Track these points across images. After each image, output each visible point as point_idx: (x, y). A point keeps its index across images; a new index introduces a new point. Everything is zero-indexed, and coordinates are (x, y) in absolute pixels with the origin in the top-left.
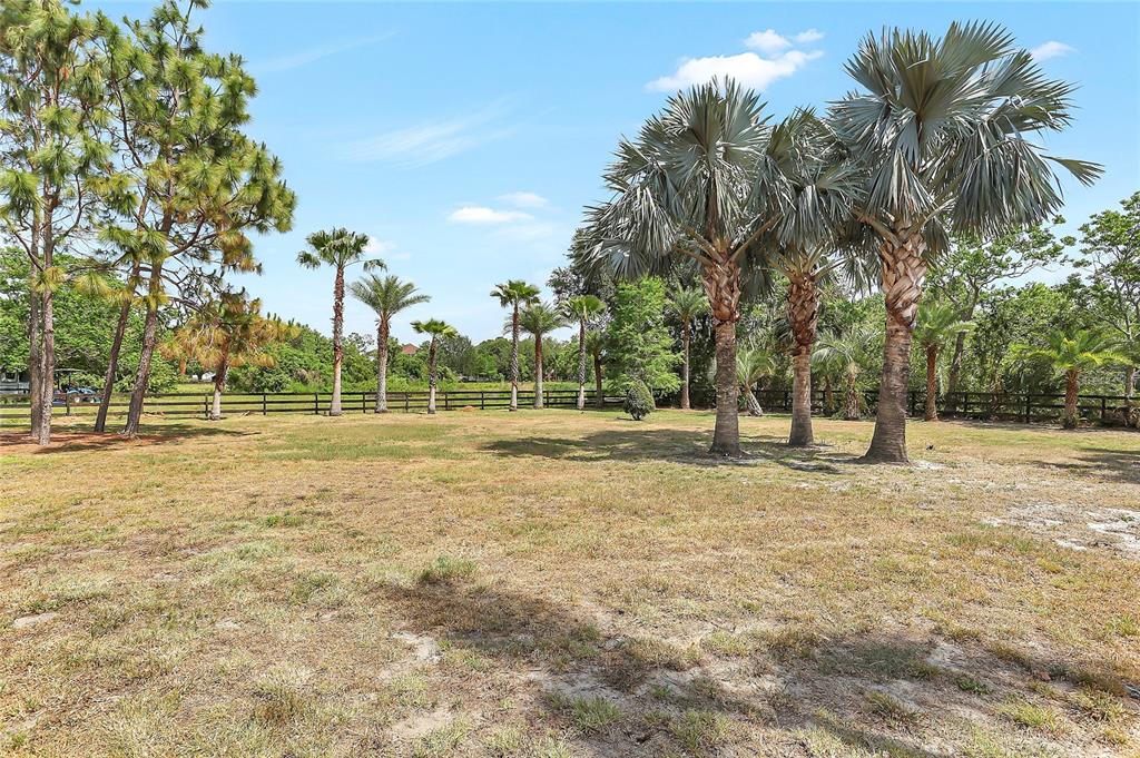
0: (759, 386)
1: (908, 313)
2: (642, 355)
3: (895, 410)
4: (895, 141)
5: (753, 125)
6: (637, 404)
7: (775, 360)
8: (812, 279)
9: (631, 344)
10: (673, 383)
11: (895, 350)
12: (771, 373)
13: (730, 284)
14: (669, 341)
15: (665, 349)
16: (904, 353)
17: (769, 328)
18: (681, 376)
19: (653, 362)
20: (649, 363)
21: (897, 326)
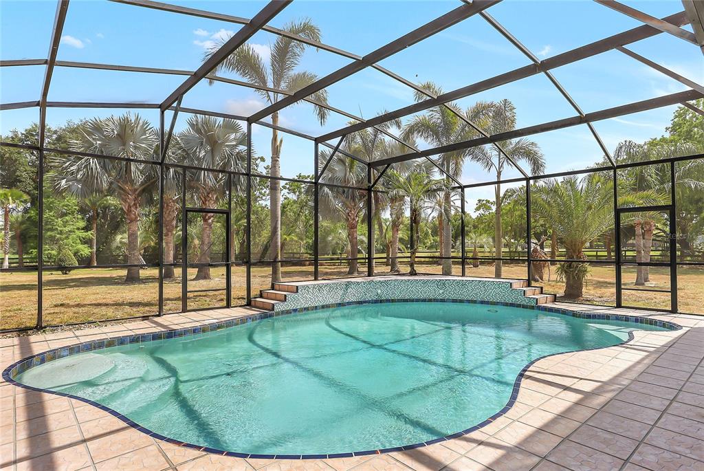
0: (145, 252)
1: (210, 221)
2: (61, 233)
3: (206, 259)
4: (204, 156)
5: (148, 135)
6: (66, 264)
7: (154, 237)
8: (173, 201)
9: (53, 225)
10: (85, 251)
11: (205, 235)
12: (152, 244)
13: (134, 204)
14: (82, 224)
15: (78, 229)
16: (209, 237)
17: (151, 218)
18: (91, 247)
19: (70, 237)
20: (67, 238)
21: (206, 226)
